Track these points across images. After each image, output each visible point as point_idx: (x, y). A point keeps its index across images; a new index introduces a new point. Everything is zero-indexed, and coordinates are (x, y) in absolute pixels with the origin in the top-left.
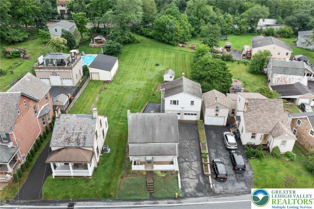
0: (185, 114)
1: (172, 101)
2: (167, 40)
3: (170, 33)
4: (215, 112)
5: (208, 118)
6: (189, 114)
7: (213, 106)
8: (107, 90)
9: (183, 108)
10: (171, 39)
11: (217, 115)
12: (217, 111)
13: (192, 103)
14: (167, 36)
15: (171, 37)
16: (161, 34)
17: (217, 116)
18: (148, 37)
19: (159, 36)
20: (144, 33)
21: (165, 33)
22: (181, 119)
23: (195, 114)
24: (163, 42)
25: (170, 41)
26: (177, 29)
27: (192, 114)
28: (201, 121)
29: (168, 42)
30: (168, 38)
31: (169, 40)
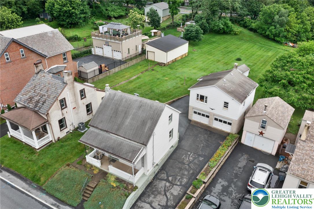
0: (216, 119)
1: (199, 96)
2: (272, 36)
3: (278, 26)
4: (259, 128)
5: (248, 134)
6: (221, 121)
7: (256, 118)
8: (153, 72)
9: (212, 109)
10: (278, 35)
11: (261, 133)
12: (263, 127)
13: (226, 105)
14: (273, 30)
15: (278, 32)
16: (266, 27)
17: (261, 135)
18: (251, 30)
19: (264, 30)
20: (248, 25)
21: (273, 25)
22: (209, 125)
23: (230, 124)
24: (267, 37)
25: (275, 38)
26: (291, 22)
27: (225, 122)
28: (238, 136)
29: (273, 37)
30: (274, 33)
31: (275, 35)
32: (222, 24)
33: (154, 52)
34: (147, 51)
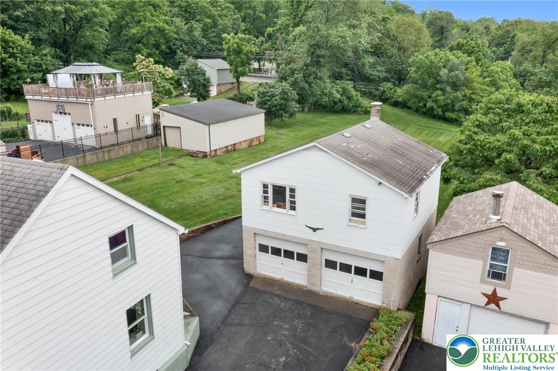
0: (331, 264)
1: (270, 190)
2: (440, 109)
3: (448, 89)
4: (482, 281)
5: (444, 306)
6: (346, 268)
7: (468, 241)
9: (315, 230)
10: (450, 106)
11: (494, 299)
12: (498, 275)
13: (359, 208)
14: (439, 98)
15: (449, 101)
16: (425, 94)
17: (493, 306)
18: (396, 104)
19: (421, 99)
20: (388, 95)
21: (437, 89)
22: (310, 287)
23: (377, 276)
24: (430, 114)
25: (446, 113)
26: (472, 81)
27: (361, 272)
28: (408, 315)
29: (441, 113)
30: (443, 104)
31: (445, 108)
32: (338, 92)
33: (180, 128)
34: (164, 127)
